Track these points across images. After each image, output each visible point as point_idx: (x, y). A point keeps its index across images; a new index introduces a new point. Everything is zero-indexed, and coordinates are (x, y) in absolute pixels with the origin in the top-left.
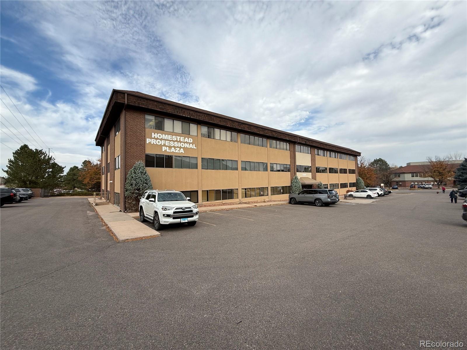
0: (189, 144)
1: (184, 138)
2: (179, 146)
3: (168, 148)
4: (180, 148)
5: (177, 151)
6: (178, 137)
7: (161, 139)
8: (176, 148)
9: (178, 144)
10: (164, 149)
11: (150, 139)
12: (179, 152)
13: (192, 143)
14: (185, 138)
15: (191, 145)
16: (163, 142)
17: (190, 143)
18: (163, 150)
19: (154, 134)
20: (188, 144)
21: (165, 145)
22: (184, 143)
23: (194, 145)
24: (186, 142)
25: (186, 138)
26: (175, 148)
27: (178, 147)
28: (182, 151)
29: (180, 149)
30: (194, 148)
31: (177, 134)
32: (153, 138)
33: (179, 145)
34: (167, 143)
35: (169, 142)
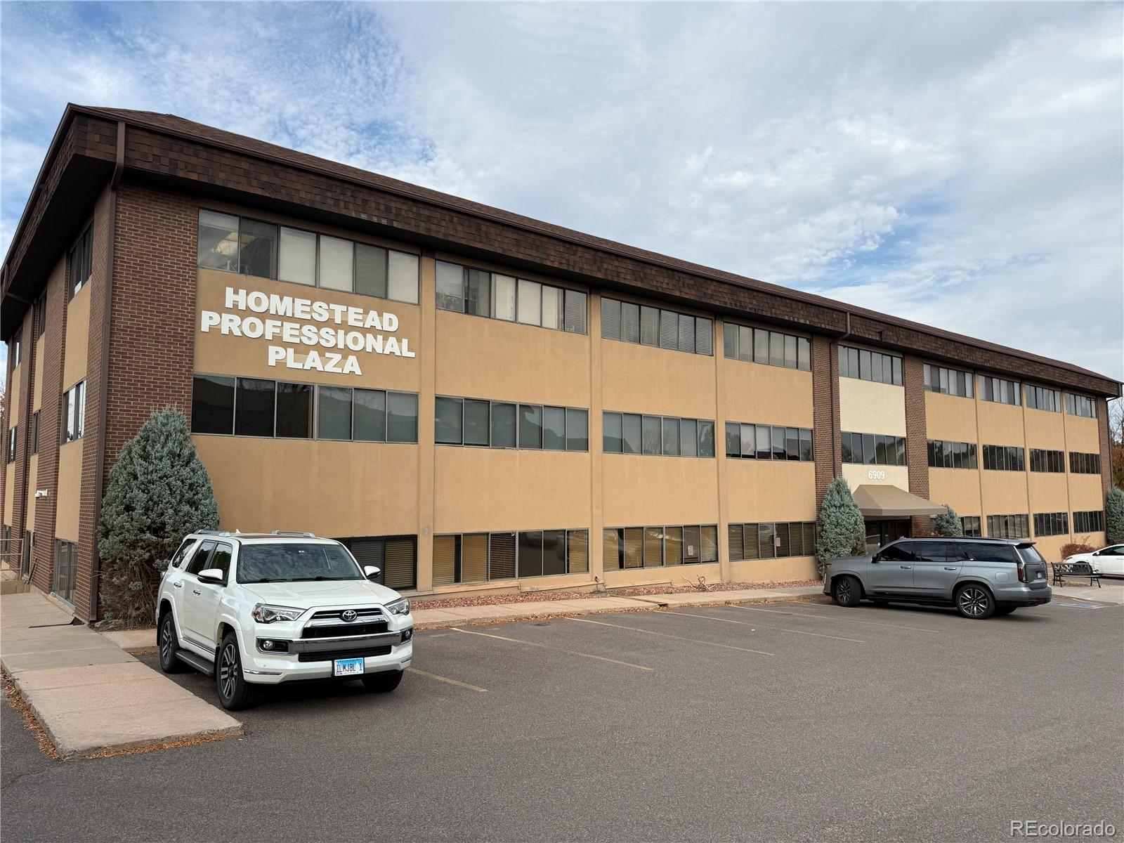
0: (385, 339)
1: (361, 311)
2: (341, 346)
3: (291, 351)
4: (346, 352)
5: (329, 368)
6: (338, 309)
7: (264, 316)
8: (328, 355)
9: (336, 336)
10: (274, 355)
11: (215, 315)
12: (339, 370)
13: (398, 335)
14: (366, 313)
15: (392, 340)
16: (270, 329)
17: (386, 335)
18: (272, 362)
19: (236, 292)
20: (380, 338)
21: (278, 340)
22: (364, 331)
23: (405, 342)
24: (373, 330)
25: (373, 314)
26: (322, 355)
27: (334, 349)
28: (352, 365)
29: (345, 357)
30: (406, 353)
31: (331, 296)
32: (228, 311)
33: (341, 339)
34: (289, 332)
35: (297, 326)
